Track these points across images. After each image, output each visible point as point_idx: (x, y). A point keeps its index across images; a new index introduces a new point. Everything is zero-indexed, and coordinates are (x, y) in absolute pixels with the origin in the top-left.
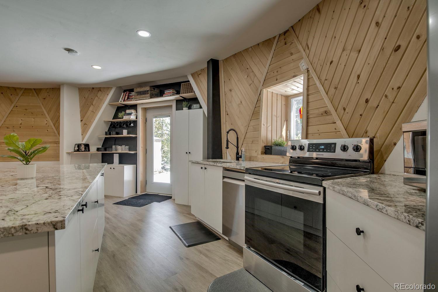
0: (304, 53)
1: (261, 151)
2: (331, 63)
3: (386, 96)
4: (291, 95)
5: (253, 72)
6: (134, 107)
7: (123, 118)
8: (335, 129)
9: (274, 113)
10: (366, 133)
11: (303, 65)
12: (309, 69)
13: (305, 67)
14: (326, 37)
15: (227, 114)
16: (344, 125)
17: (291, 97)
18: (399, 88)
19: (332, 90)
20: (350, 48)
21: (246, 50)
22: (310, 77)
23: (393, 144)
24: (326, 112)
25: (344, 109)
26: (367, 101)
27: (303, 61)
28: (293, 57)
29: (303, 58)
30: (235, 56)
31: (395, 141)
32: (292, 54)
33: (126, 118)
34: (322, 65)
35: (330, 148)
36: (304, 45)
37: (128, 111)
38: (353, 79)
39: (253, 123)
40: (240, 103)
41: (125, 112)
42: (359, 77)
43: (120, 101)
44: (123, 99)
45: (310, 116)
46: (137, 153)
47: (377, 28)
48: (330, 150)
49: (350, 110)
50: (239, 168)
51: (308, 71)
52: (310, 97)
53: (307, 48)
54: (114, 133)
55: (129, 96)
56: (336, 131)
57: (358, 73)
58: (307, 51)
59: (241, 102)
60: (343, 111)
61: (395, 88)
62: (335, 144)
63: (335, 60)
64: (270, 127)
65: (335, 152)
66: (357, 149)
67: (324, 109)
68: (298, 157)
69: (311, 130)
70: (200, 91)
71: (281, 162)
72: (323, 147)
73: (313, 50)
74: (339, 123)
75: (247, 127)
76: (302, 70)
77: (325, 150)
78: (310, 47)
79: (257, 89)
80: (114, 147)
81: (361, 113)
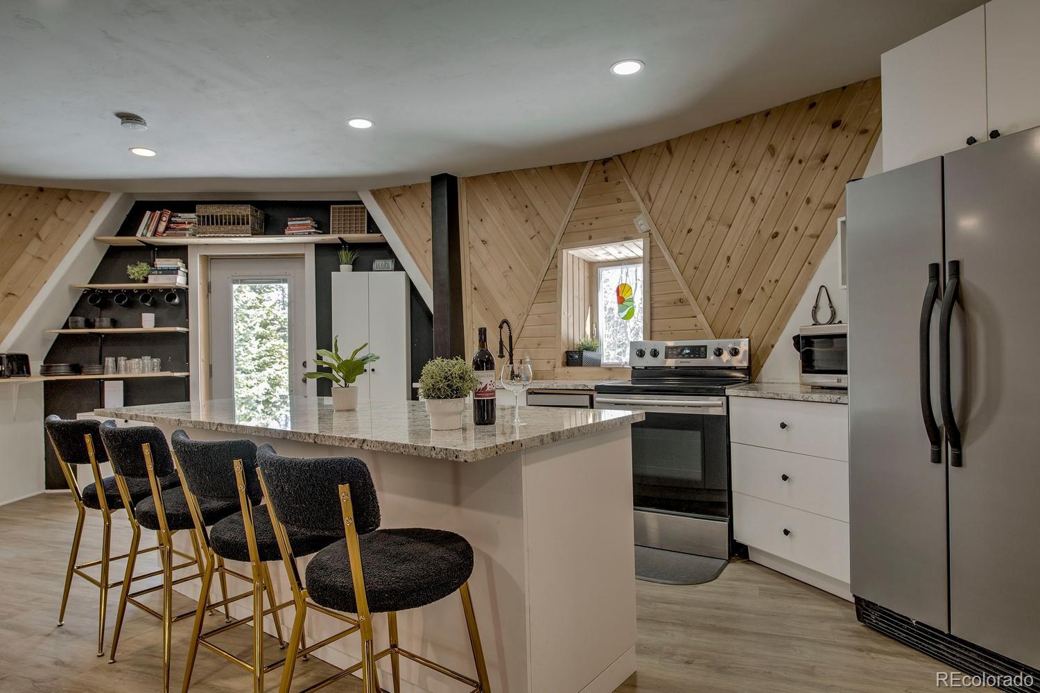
0: (641, 205)
1: (561, 361)
2: (689, 231)
3: (763, 289)
4: (599, 262)
5: (538, 214)
6: (180, 251)
7: (146, 280)
8: (696, 325)
9: (576, 293)
10: (739, 332)
11: (642, 223)
12: (652, 232)
13: (644, 228)
14: (681, 192)
15: (475, 289)
16: (709, 321)
17: (597, 265)
18: (777, 281)
19: (690, 271)
20: (717, 218)
21: (525, 172)
22: (653, 244)
23: (770, 346)
24: (680, 300)
25: (709, 299)
26: (739, 292)
27: (640, 216)
28: (621, 206)
29: (640, 212)
30: (496, 176)
31: (773, 342)
32: (619, 200)
33: (156, 281)
34: (674, 231)
35: (698, 352)
36: (643, 192)
37: (161, 263)
38: (721, 260)
39: (537, 309)
40: (509, 269)
41: (153, 265)
42: (729, 259)
43: (139, 234)
44: (152, 228)
45: (655, 305)
46: (188, 376)
47: (752, 205)
48: (699, 354)
49: (717, 300)
50: (573, 388)
51: (650, 234)
52: (654, 274)
53: (647, 198)
54: (106, 321)
55: (170, 221)
56: (696, 328)
57: (729, 253)
58: (650, 205)
59: (510, 267)
60: (706, 301)
61: (773, 281)
62: (706, 347)
63: (696, 228)
64: (572, 317)
65: (706, 357)
66: (735, 352)
67: (678, 296)
68: (646, 368)
69: (658, 325)
70: (398, 232)
71: (607, 377)
72: (688, 351)
73: (659, 204)
74: (701, 317)
75: (525, 316)
76: (640, 232)
77: (692, 356)
78: (653, 197)
79: (547, 249)
80: (109, 361)
81: (731, 306)
